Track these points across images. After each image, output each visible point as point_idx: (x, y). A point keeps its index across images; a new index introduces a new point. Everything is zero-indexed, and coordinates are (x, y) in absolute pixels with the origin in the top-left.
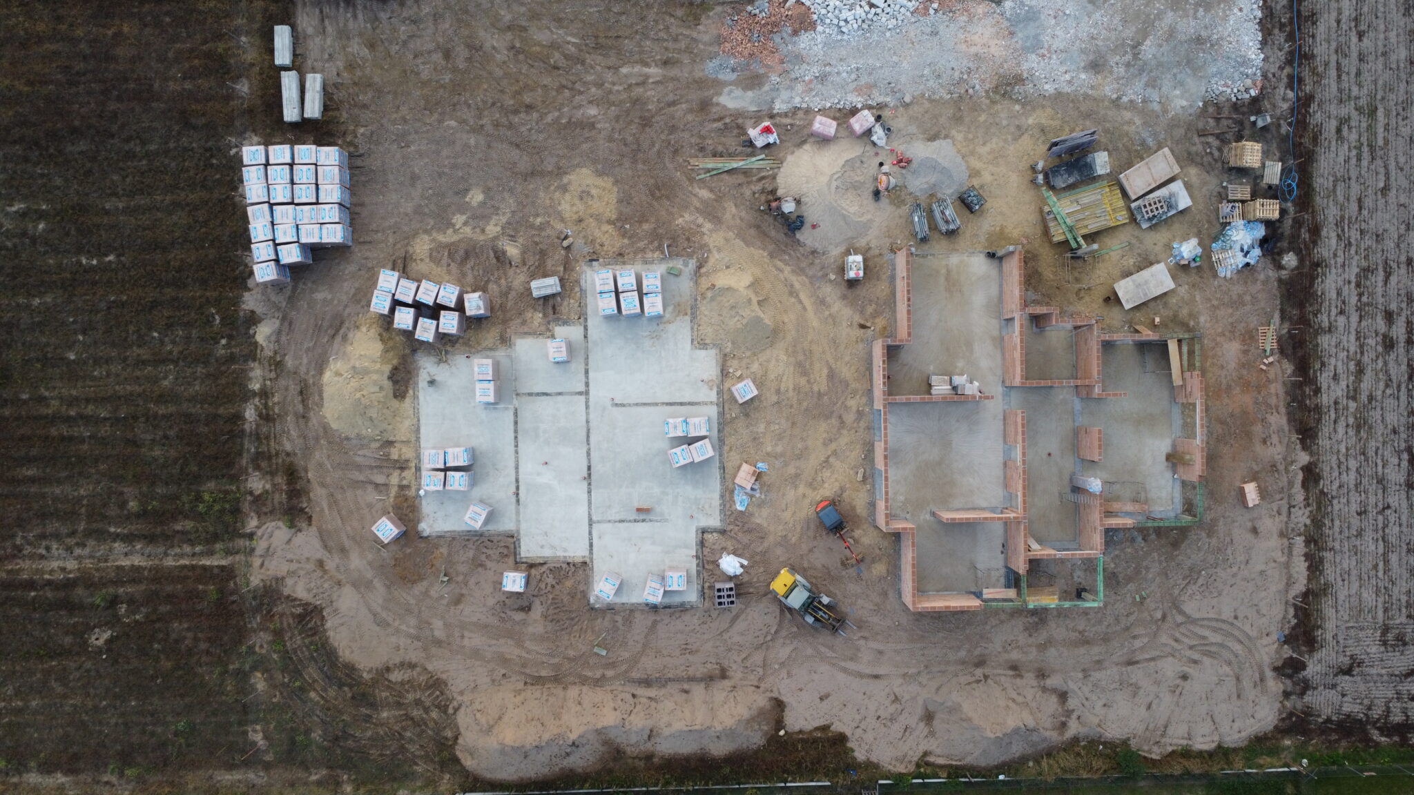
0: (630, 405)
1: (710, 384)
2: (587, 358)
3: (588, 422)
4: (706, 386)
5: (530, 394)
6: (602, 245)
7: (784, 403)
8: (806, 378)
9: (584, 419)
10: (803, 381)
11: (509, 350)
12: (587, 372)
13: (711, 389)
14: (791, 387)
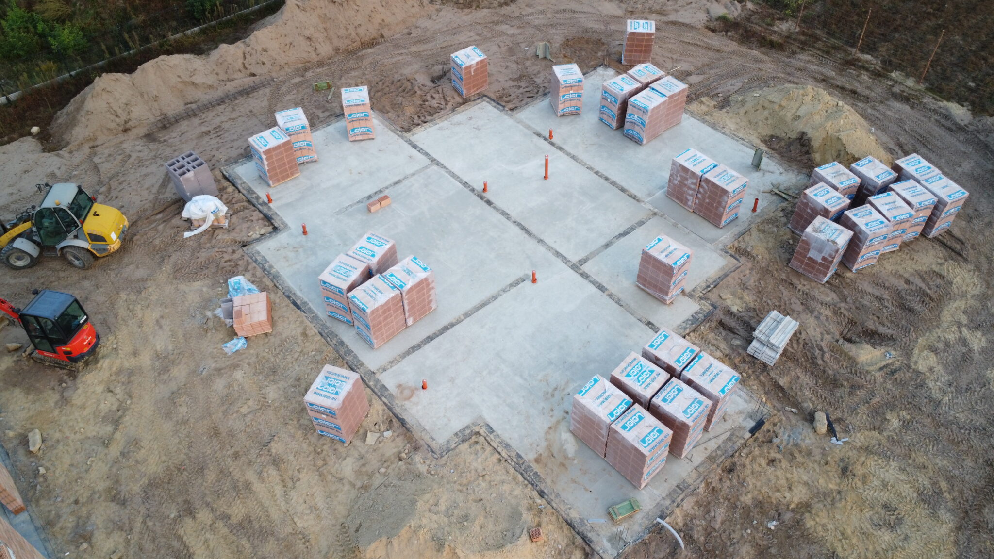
0: (504, 291)
1: (407, 392)
2: (618, 302)
3: (540, 241)
4: (412, 384)
5: (641, 223)
6: (772, 462)
7: (254, 453)
8: (234, 520)
9: (549, 241)
10: (238, 511)
11: (721, 246)
12: (601, 288)
13: (399, 386)
14: (257, 486)
